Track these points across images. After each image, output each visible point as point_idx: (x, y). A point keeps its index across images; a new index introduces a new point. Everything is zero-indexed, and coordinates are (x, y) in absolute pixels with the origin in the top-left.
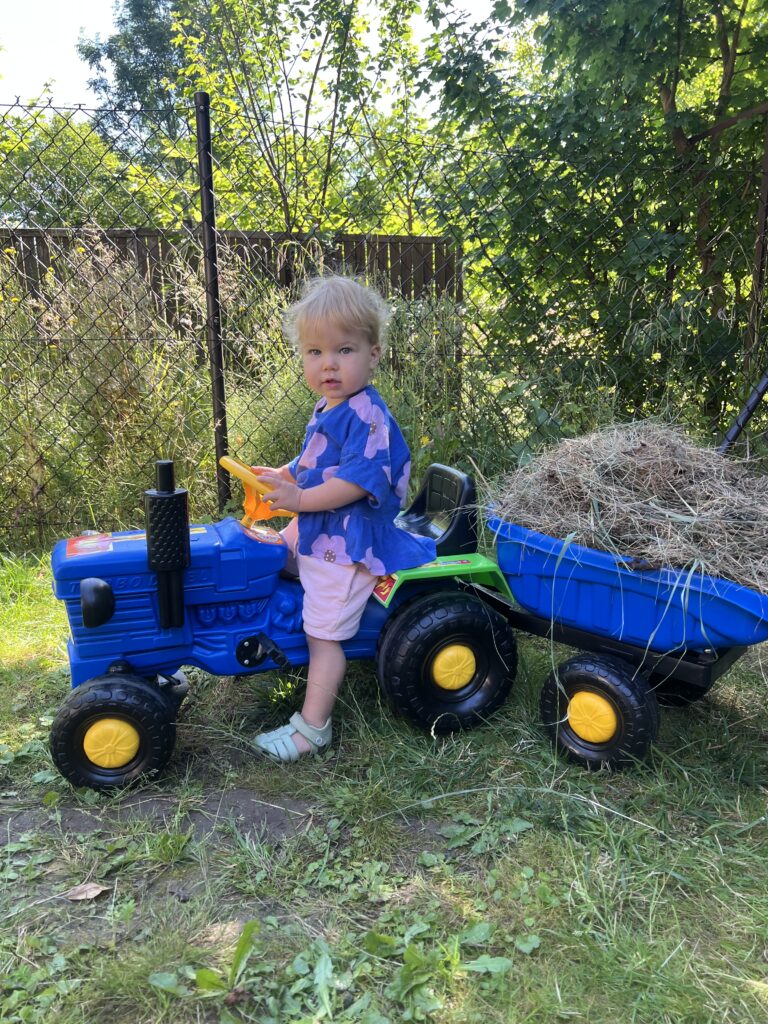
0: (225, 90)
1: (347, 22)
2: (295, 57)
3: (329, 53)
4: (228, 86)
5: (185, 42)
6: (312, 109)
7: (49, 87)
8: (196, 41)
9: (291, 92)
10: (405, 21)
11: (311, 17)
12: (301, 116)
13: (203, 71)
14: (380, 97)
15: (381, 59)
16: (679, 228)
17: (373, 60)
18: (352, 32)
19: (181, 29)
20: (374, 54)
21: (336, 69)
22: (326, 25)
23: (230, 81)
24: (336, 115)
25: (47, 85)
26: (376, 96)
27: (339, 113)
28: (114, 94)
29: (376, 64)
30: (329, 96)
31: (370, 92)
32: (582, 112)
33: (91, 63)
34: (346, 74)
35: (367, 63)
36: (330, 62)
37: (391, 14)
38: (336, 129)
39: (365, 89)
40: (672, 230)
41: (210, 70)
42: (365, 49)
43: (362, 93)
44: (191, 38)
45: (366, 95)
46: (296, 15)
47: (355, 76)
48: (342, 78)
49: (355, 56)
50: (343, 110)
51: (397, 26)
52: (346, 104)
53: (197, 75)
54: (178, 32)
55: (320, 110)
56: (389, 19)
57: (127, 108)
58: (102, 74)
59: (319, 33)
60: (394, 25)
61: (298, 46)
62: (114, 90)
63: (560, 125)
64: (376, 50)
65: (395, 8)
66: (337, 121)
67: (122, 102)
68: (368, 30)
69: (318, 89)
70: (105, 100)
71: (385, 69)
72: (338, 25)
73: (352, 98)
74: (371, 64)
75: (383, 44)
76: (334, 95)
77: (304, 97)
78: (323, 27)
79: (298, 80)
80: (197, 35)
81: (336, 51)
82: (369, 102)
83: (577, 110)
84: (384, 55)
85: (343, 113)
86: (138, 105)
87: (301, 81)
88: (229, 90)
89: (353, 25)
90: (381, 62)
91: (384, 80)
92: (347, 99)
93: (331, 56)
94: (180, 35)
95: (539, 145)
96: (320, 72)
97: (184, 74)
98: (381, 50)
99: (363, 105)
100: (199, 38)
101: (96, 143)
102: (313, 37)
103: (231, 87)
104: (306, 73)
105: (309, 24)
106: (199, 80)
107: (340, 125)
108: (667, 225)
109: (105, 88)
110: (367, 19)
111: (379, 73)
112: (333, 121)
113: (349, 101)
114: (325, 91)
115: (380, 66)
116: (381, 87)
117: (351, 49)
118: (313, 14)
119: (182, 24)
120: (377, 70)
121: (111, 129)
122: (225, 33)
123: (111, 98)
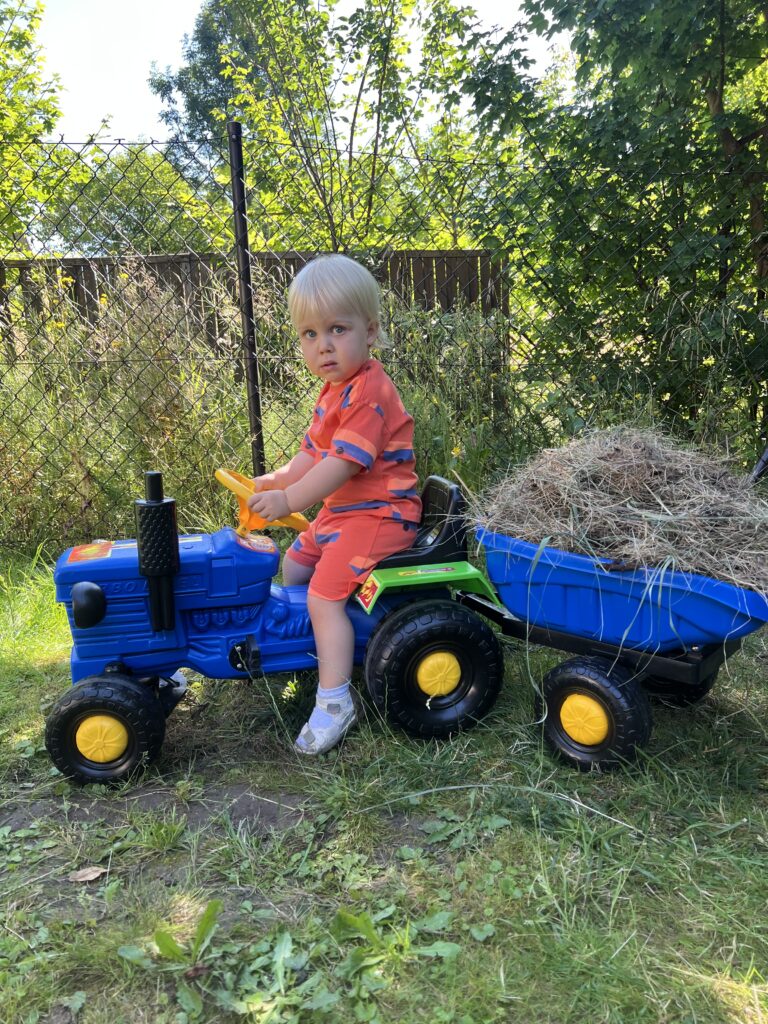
0: (273, 118)
1: (386, 45)
2: (336, 81)
3: (371, 75)
4: (275, 112)
5: (233, 73)
6: (357, 131)
7: (107, 123)
8: (245, 71)
9: (333, 116)
10: (444, 40)
11: (350, 42)
12: (344, 138)
13: (251, 99)
14: (422, 116)
15: (421, 78)
16: (732, 231)
17: (414, 79)
18: (393, 54)
19: (229, 61)
20: (415, 75)
21: (377, 91)
22: (368, 48)
23: (277, 107)
24: (378, 136)
25: (104, 121)
26: (418, 115)
27: (381, 133)
28: (185, 125)
29: (417, 84)
30: (372, 117)
31: (412, 110)
32: (620, 118)
33: (162, 96)
34: (386, 94)
35: (408, 83)
36: (371, 83)
37: (430, 34)
38: (379, 150)
39: (407, 109)
40: (725, 232)
41: (258, 99)
42: (407, 70)
43: (404, 112)
44: (239, 69)
45: (408, 113)
46: (335, 40)
47: (396, 95)
48: (384, 99)
49: (396, 77)
50: (385, 128)
51: (437, 45)
52: (390, 124)
53: (246, 104)
54: (227, 64)
55: (365, 131)
56: (428, 39)
57: (198, 137)
58: (173, 106)
59: (358, 56)
60: (434, 44)
61: (338, 70)
62: (185, 121)
63: (599, 132)
64: (417, 70)
65: (434, 28)
66: (380, 141)
67: (193, 131)
68: (409, 51)
69: (362, 110)
70: (176, 131)
71: (426, 87)
72: (378, 49)
73: (395, 118)
74: (413, 84)
75: (424, 63)
76: (376, 115)
77: (346, 120)
78: (364, 50)
79: (342, 103)
80: (244, 64)
81: (377, 72)
82: (412, 122)
83: (616, 118)
84: (424, 74)
85: (386, 132)
86: (210, 135)
87: (346, 104)
88: (276, 117)
89: (393, 47)
90: (422, 81)
91: (425, 99)
92: (390, 119)
93: (374, 78)
94: (229, 67)
95: (580, 155)
96: (363, 93)
97: (233, 104)
98: (421, 69)
99: (405, 124)
100: (246, 68)
101: (169, 172)
102: (352, 60)
103: (278, 114)
104: (350, 96)
105: (347, 48)
106: (248, 109)
107: (383, 145)
108: (719, 229)
109: (176, 119)
110: (405, 40)
111: (420, 92)
112: (376, 141)
113: (392, 121)
114: (367, 113)
115: (421, 85)
116: (422, 105)
117: (393, 72)
118: (351, 39)
119: (230, 56)
120: (418, 89)
121: (183, 159)
122: (272, 62)
123: (182, 128)
